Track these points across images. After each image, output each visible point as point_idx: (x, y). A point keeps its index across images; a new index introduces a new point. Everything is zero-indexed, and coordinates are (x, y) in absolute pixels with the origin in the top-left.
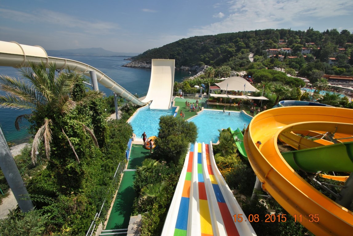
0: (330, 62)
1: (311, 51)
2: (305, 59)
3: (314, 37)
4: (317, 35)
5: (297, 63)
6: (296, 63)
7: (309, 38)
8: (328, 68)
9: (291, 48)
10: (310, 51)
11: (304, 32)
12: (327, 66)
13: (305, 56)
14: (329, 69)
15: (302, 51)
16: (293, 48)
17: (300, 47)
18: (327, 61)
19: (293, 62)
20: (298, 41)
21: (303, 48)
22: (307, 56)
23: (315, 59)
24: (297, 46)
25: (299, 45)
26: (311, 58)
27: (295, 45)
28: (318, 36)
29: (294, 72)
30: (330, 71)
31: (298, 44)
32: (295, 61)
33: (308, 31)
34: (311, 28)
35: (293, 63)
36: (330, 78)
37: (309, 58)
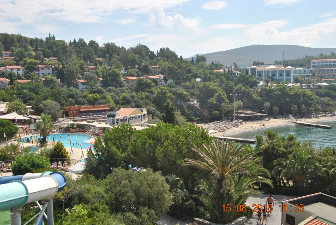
0: (81, 87)
1: (53, 71)
2: (44, 84)
3: (55, 49)
4: (59, 46)
5: (30, 90)
6: (30, 92)
7: (48, 51)
8: (77, 94)
9: (23, 66)
10: (51, 69)
11: (42, 41)
12: (76, 93)
13: (43, 79)
14: (80, 97)
15: (40, 69)
16: (26, 66)
17: (35, 64)
18: (76, 85)
19: (24, 89)
20: (31, 55)
21: (40, 66)
22: (46, 79)
23: (59, 82)
24: (31, 63)
25: (34, 60)
26: (52, 81)
27: (27, 61)
28: (60, 48)
29: (23, 108)
30: (80, 99)
31: (33, 58)
32: (28, 87)
33: (48, 39)
34: (52, 36)
35: (24, 91)
36: (81, 110)
37: (48, 81)
